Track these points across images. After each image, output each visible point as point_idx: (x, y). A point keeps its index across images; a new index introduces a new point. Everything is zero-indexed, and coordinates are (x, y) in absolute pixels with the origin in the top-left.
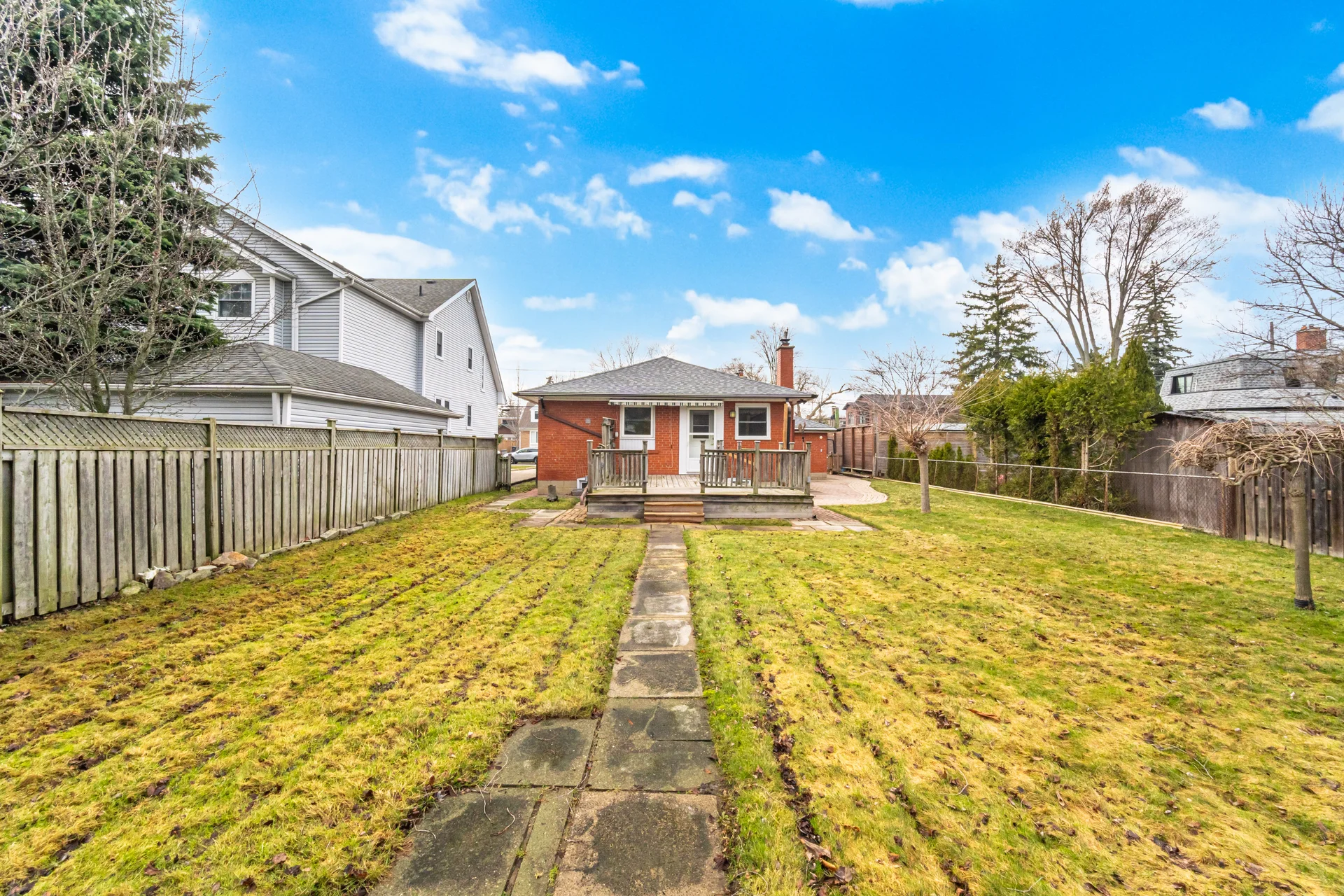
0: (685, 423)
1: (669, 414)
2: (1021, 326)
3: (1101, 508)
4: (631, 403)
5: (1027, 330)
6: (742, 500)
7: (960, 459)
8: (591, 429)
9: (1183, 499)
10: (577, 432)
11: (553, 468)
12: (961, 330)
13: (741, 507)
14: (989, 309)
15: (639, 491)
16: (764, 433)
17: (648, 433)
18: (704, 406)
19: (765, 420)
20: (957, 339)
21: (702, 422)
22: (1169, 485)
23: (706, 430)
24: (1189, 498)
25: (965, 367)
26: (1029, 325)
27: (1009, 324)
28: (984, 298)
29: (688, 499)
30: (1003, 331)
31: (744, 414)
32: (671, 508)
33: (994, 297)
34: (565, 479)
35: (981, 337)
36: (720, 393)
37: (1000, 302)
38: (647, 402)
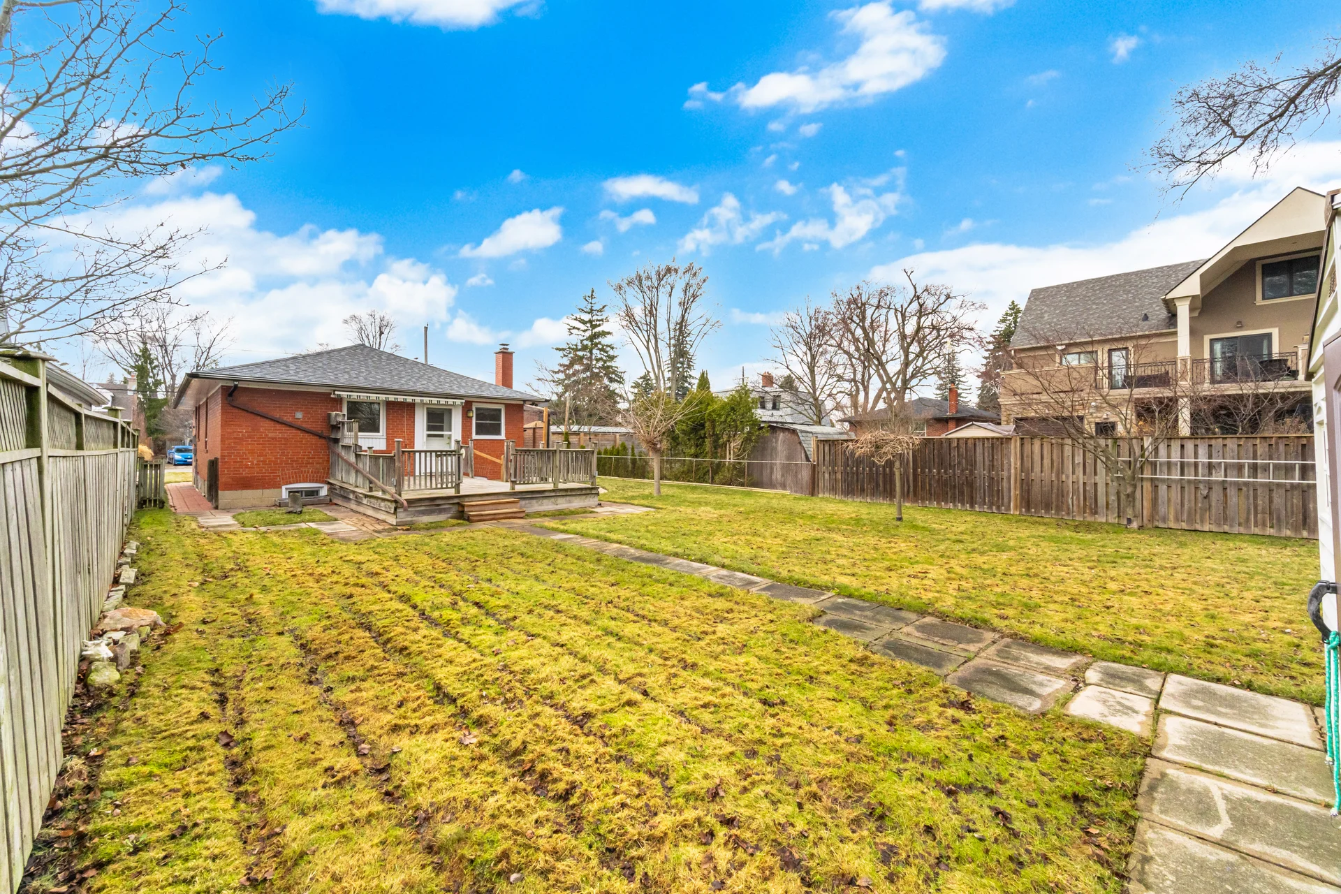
0: (421, 421)
1: (401, 411)
2: (608, 349)
3: (743, 485)
4: (354, 395)
5: (611, 353)
6: (547, 494)
7: (633, 455)
8: (304, 426)
9: (779, 477)
10: (284, 428)
11: (245, 473)
12: (565, 346)
13: (545, 501)
14: (584, 331)
15: (451, 492)
16: (498, 433)
17: (377, 430)
18: (446, 404)
19: (500, 420)
20: (561, 353)
21: (438, 420)
22: (772, 469)
23: (441, 429)
24: (783, 476)
25: (568, 377)
26: (612, 348)
27: (600, 346)
28: (584, 322)
29: (501, 497)
30: (595, 351)
31: (481, 415)
32: (491, 507)
33: (590, 321)
34: (264, 487)
35: (580, 353)
36: (462, 392)
37: (594, 327)
38: (373, 397)
